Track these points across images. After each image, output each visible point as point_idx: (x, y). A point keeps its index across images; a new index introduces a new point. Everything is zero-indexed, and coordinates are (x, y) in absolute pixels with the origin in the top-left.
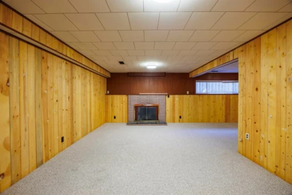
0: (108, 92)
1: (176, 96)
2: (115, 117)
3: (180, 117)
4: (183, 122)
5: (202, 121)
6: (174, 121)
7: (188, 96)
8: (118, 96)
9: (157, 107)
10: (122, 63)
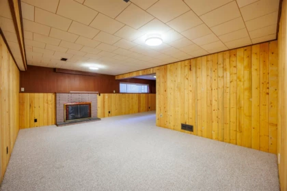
0: (23, 89)
1: (106, 95)
2: (36, 121)
3: (109, 112)
4: (111, 116)
5: (125, 114)
6: (104, 117)
7: (115, 94)
8: (41, 95)
9: (90, 104)
10: (64, 59)
